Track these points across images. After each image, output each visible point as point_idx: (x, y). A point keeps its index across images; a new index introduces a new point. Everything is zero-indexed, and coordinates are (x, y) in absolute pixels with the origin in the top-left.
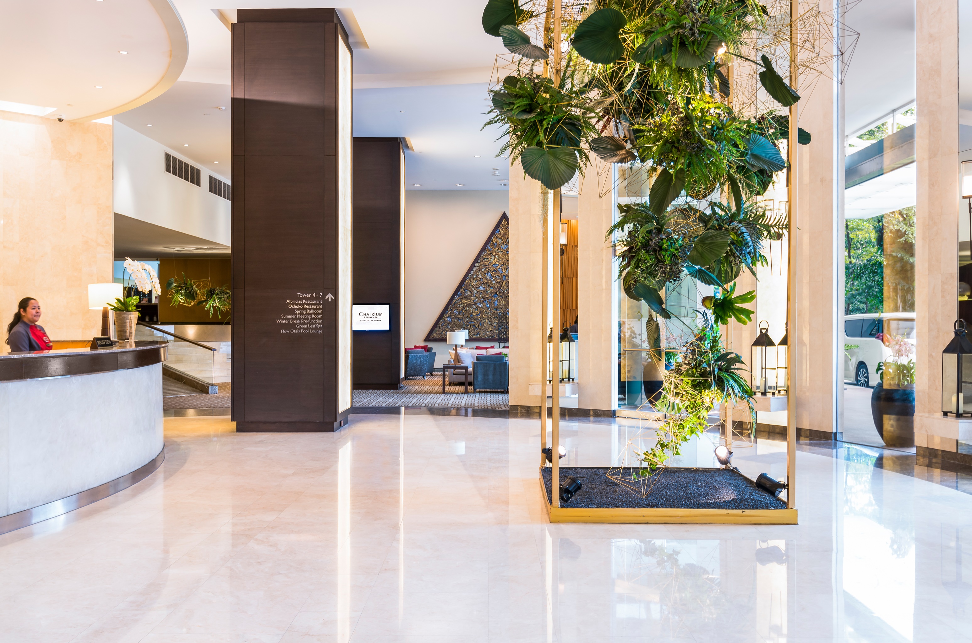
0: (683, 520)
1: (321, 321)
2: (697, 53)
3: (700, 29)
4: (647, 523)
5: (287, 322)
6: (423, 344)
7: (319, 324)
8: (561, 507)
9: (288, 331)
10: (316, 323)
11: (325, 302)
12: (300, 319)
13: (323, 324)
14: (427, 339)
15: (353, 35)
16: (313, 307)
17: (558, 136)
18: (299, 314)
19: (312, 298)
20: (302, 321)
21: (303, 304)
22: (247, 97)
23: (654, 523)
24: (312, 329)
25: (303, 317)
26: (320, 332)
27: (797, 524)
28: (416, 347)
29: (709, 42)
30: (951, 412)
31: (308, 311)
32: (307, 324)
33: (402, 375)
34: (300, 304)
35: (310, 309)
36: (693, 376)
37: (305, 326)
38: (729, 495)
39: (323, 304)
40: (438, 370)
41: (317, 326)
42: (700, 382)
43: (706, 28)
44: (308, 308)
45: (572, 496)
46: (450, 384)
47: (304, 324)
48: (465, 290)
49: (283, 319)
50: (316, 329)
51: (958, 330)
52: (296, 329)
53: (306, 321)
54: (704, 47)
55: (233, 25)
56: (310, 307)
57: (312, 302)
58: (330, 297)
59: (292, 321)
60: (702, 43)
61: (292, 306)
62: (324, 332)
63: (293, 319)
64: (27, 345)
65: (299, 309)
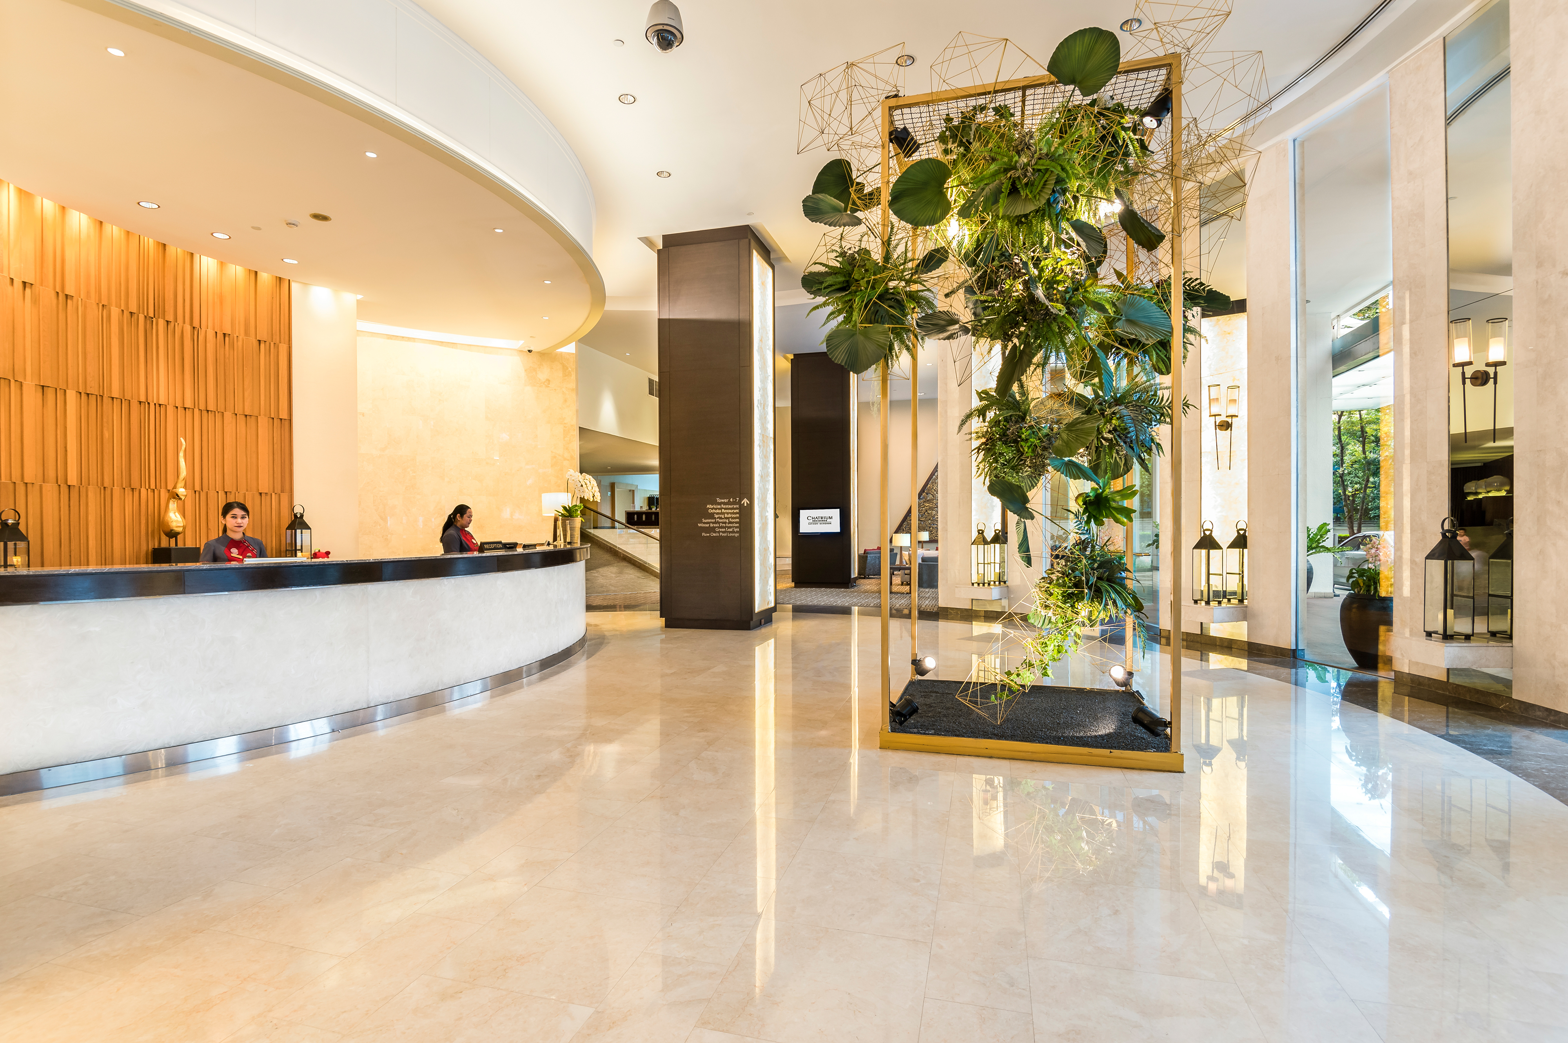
0: (1034, 756)
1: (738, 525)
2: (1030, 196)
3: (1035, 167)
4: (991, 757)
5: (708, 525)
7: (736, 527)
8: (892, 731)
9: (708, 535)
10: (733, 527)
11: (741, 507)
12: (719, 523)
13: (739, 527)
15: (774, 251)
16: (730, 511)
17: (878, 314)
18: (718, 518)
19: (729, 503)
20: (721, 524)
21: (721, 509)
22: (671, 317)
23: (999, 758)
24: (730, 532)
25: (722, 521)
26: (737, 535)
27: (1183, 772)
29: (1046, 181)
30: (1436, 633)
31: (726, 516)
32: (725, 527)
33: (854, 574)
34: (719, 509)
35: (728, 513)
36: (1064, 586)
37: (724, 530)
38: (1106, 727)
39: (740, 509)
41: (734, 529)
42: (1072, 593)
43: (1043, 165)
44: (726, 513)
45: (906, 720)
47: (722, 527)
48: (927, 494)
49: (704, 523)
50: (733, 532)
51: (1448, 531)
52: (715, 532)
53: (724, 525)
54: (1039, 188)
55: (659, 251)
56: (727, 511)
57: (730, 507)
58: (745, 501)
59: (712, 525)
60: (1036, 183)
61: (712, 511)
62: (740, 535)
63: (713, 523)
64: (458, 546)
65: (718, 514)
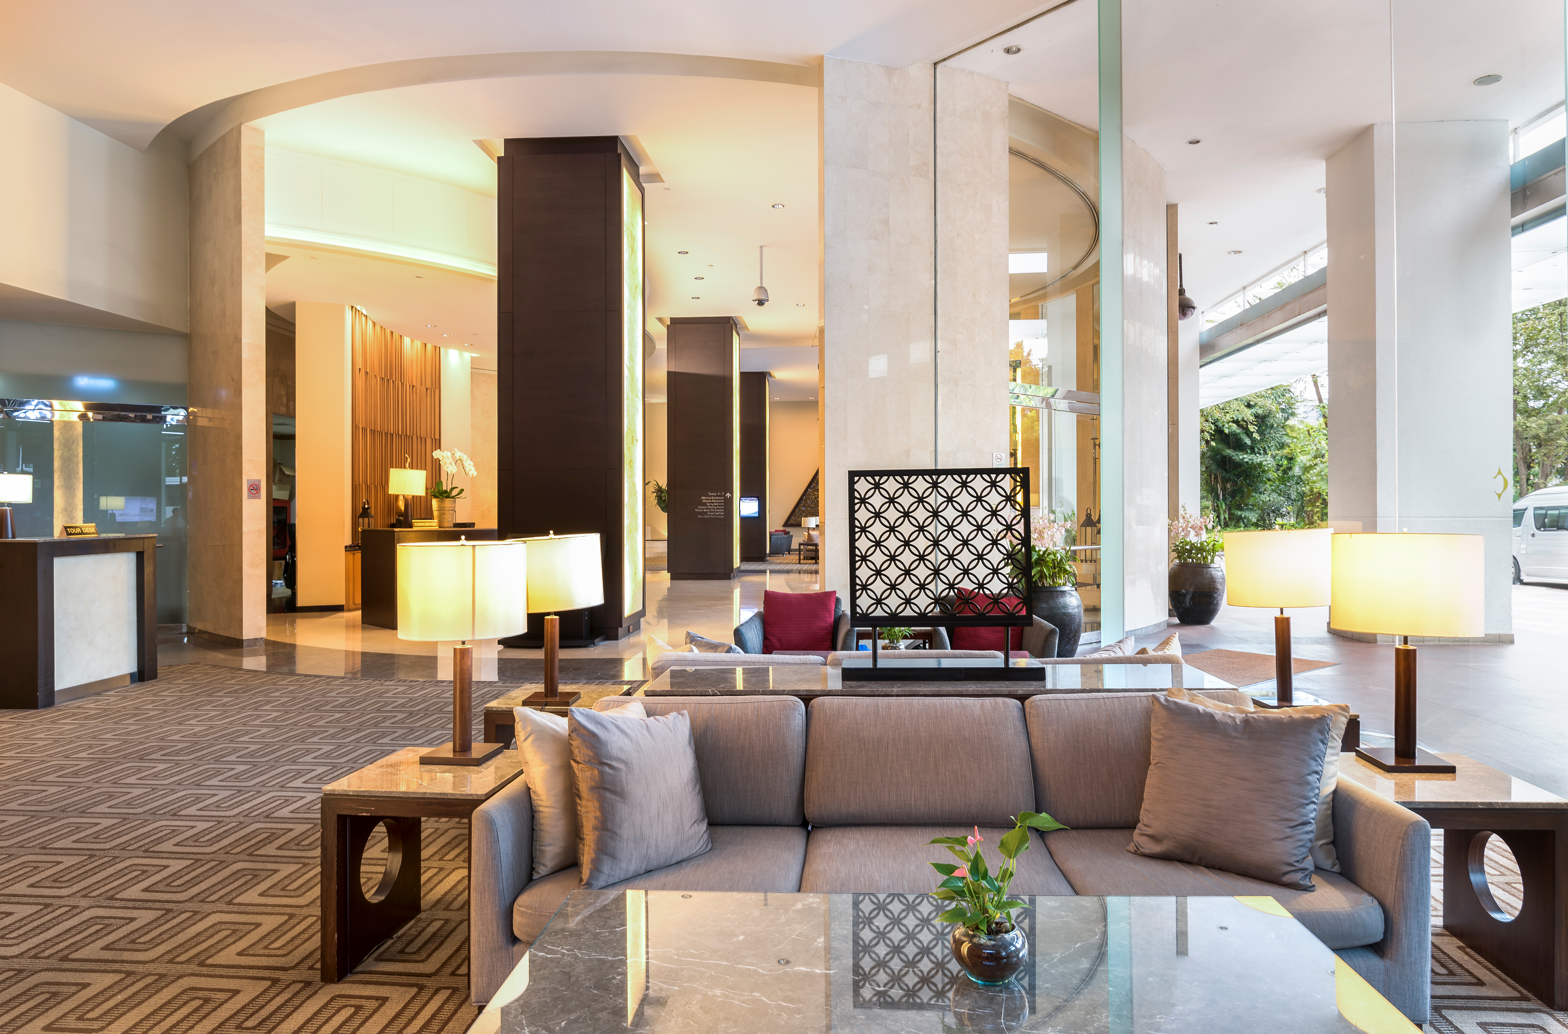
5: (702, 511)
6: (782, 529)
9: (702, 517)
11: (726, 498)
13: (724, 512)
14: (786, 524)
15: (740, 324)
18: (709, 505)
19: (717, 496)
20: (711, 510)
21: (711, 500)
22: (675, 371)
24: (717, 516)
25: (712, 507)
26: (722, 517)
28: (776, 531)
31: (714, 504)
33: (768, 552)
35: (716, 503)
39: (724, 500)
40: (795, 550)
41: (720, 513)
44: (714, 502)
46: (804, 559)
47: (712, 512)
49: (700, 509)
50: (720, 515)
52: (707, 515)
53: (713, 510)
55: (668, 326)
56: (716, 501)
57: (717, 498)
58: (728, 495)
59: (705, 510)
61: (705, 501)
62: (725, 518)
65: (709, 503)
